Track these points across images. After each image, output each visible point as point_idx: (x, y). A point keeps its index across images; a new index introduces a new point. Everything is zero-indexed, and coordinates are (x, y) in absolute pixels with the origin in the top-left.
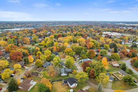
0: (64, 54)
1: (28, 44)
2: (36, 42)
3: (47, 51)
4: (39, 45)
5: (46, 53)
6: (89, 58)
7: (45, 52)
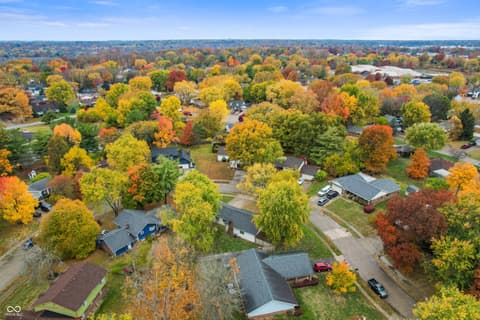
0: (220, 158)
1: (22, 118)
2: (63, 109)
3: (127, 146)
4: (80, 118)
5: (120, 156)
6: (363, 170)
7: (111, 148)
